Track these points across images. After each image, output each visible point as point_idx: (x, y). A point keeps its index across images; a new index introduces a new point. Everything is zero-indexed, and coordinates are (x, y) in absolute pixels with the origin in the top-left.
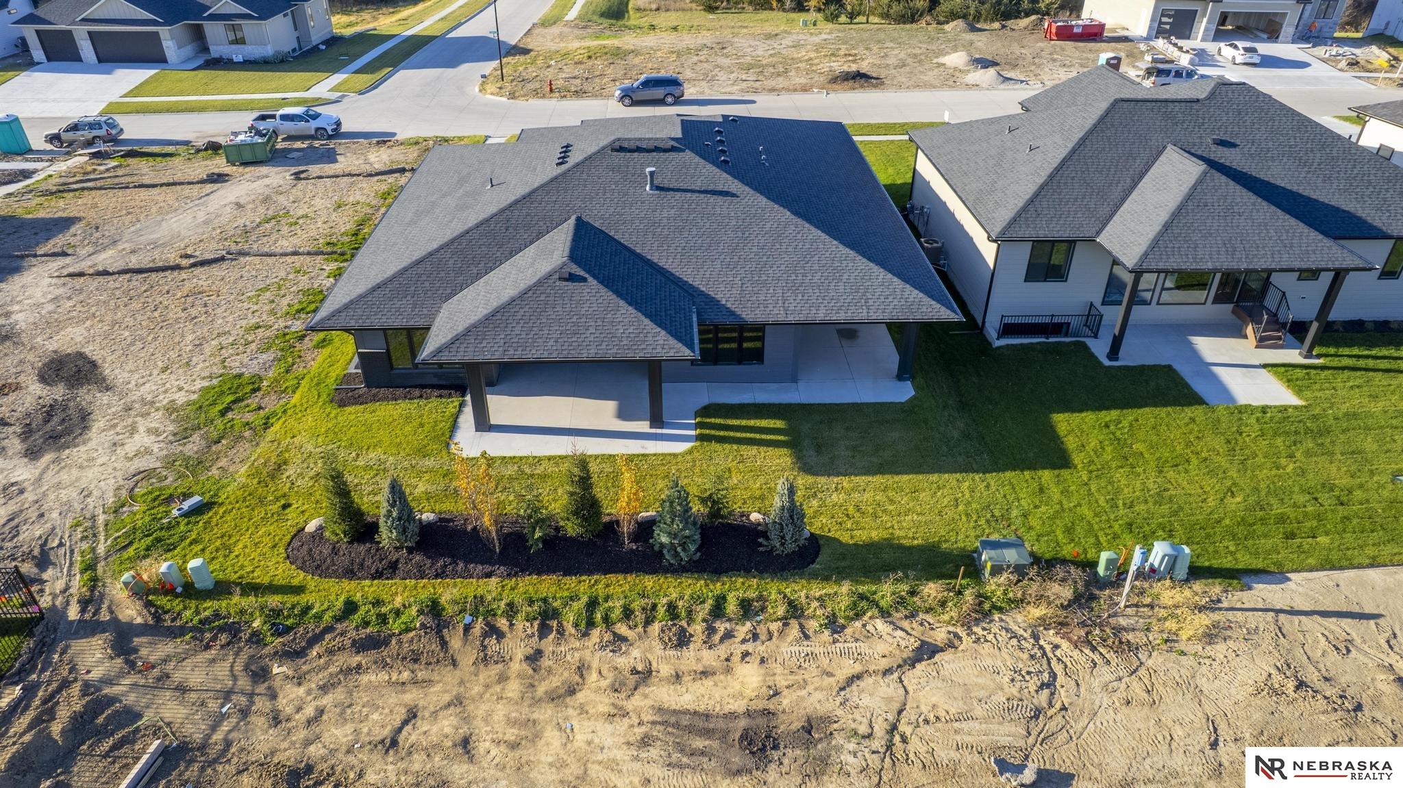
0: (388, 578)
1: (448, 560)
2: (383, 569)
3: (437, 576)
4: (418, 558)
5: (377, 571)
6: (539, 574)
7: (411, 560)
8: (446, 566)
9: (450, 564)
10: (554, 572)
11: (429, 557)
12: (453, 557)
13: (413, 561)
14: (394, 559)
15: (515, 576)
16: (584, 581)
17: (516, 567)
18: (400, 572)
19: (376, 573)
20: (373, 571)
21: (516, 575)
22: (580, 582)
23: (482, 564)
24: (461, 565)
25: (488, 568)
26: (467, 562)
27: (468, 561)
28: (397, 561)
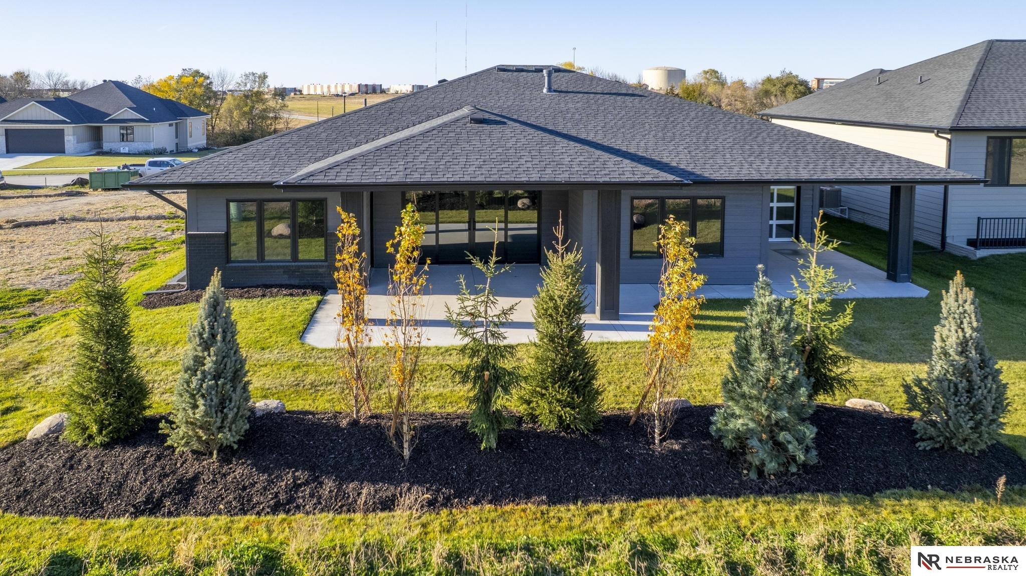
0: (170, 514)
1: (302, 475)
2: (164, 495)
3: (275, 509)
4: (240, 471)
5: (149, 499)
6: (496, 500)
7: (224, 475)
8: (297, 487)
9: (306, 483)
10: (528, 497)
11: (264, 470)
12: (312, 469)
13: (229, 478)
14: (190, 474)
15: (445, 505)
16: (597, 512)
17: (447, 485)
18: (199, 502)
19: (146, 503)
20: (141, 498)
21: (447, 503)
22: (589, 515)
23: (374, 482)
24: (329, 485)
25: (387, 490)
26: (342, 480)
27: (344, 476)
28: (196, 478)
